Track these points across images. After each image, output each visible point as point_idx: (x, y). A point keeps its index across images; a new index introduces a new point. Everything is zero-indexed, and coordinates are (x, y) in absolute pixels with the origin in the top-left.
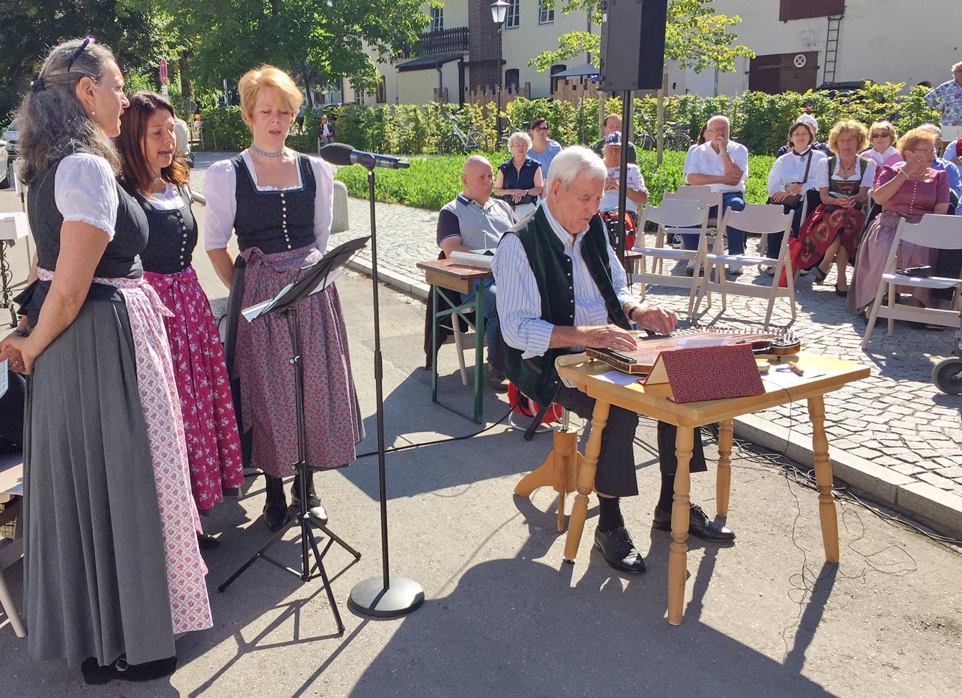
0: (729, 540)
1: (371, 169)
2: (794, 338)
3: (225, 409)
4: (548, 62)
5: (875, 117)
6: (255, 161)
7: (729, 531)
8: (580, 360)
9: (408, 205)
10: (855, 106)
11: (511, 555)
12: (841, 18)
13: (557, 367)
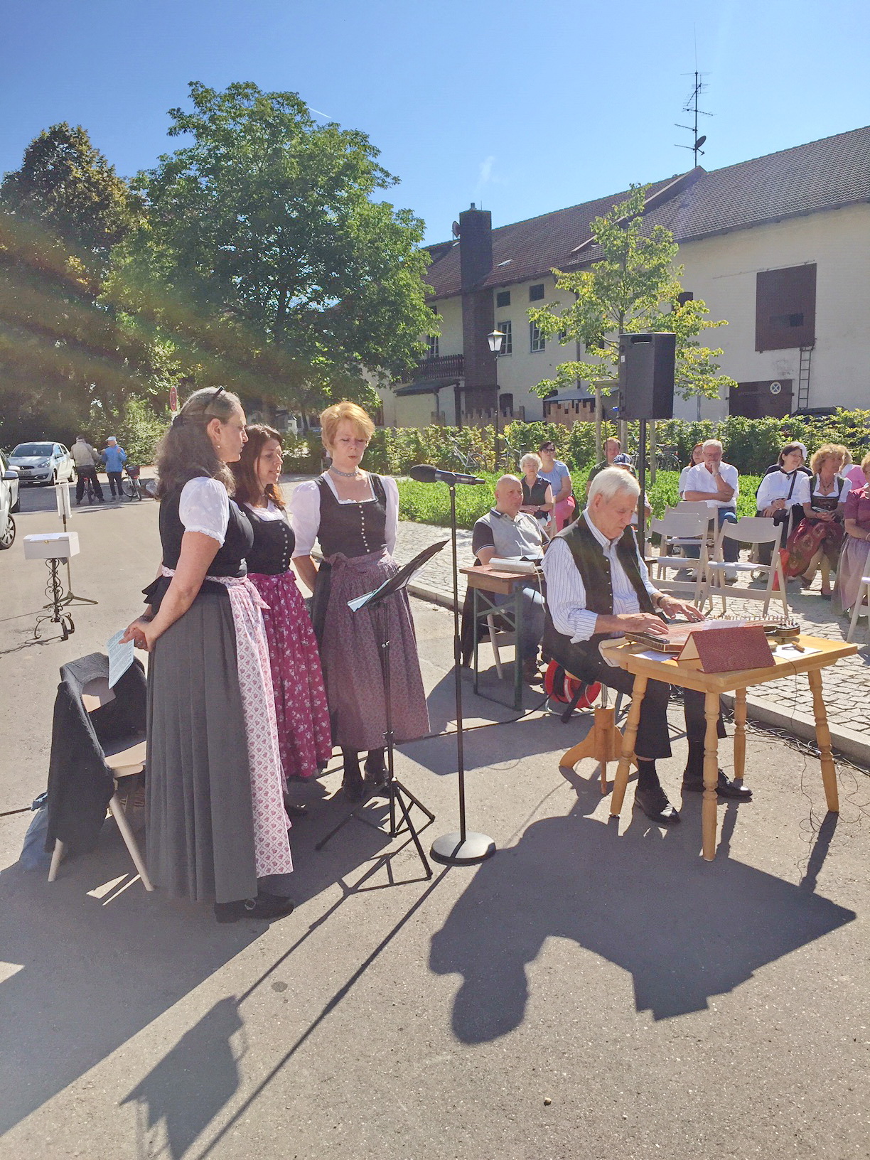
0: (746, 797)
1: (452, 485)
2: (794, 623)
3: (318, 691)
4: (548, 389)
5: (847, 441)
6: (335, 480)
7: (746, 789)
8: (622, 643)
9: (419, 522)
10: (828, 430)
11: (565, 813)
12: (812, 349)
13: (601, 651)
